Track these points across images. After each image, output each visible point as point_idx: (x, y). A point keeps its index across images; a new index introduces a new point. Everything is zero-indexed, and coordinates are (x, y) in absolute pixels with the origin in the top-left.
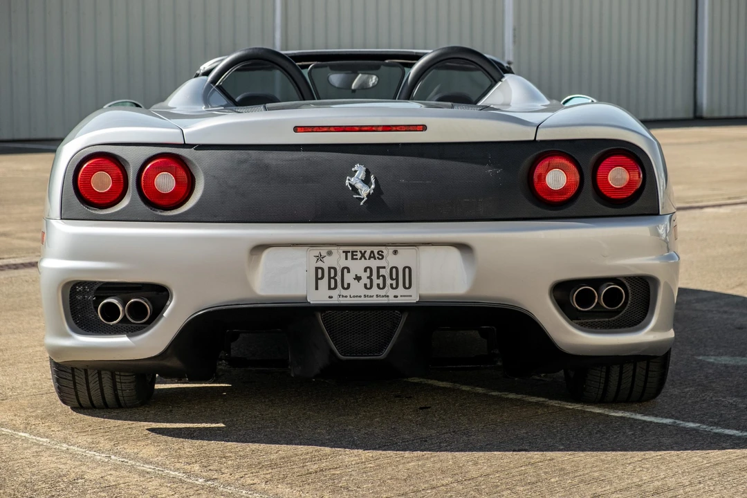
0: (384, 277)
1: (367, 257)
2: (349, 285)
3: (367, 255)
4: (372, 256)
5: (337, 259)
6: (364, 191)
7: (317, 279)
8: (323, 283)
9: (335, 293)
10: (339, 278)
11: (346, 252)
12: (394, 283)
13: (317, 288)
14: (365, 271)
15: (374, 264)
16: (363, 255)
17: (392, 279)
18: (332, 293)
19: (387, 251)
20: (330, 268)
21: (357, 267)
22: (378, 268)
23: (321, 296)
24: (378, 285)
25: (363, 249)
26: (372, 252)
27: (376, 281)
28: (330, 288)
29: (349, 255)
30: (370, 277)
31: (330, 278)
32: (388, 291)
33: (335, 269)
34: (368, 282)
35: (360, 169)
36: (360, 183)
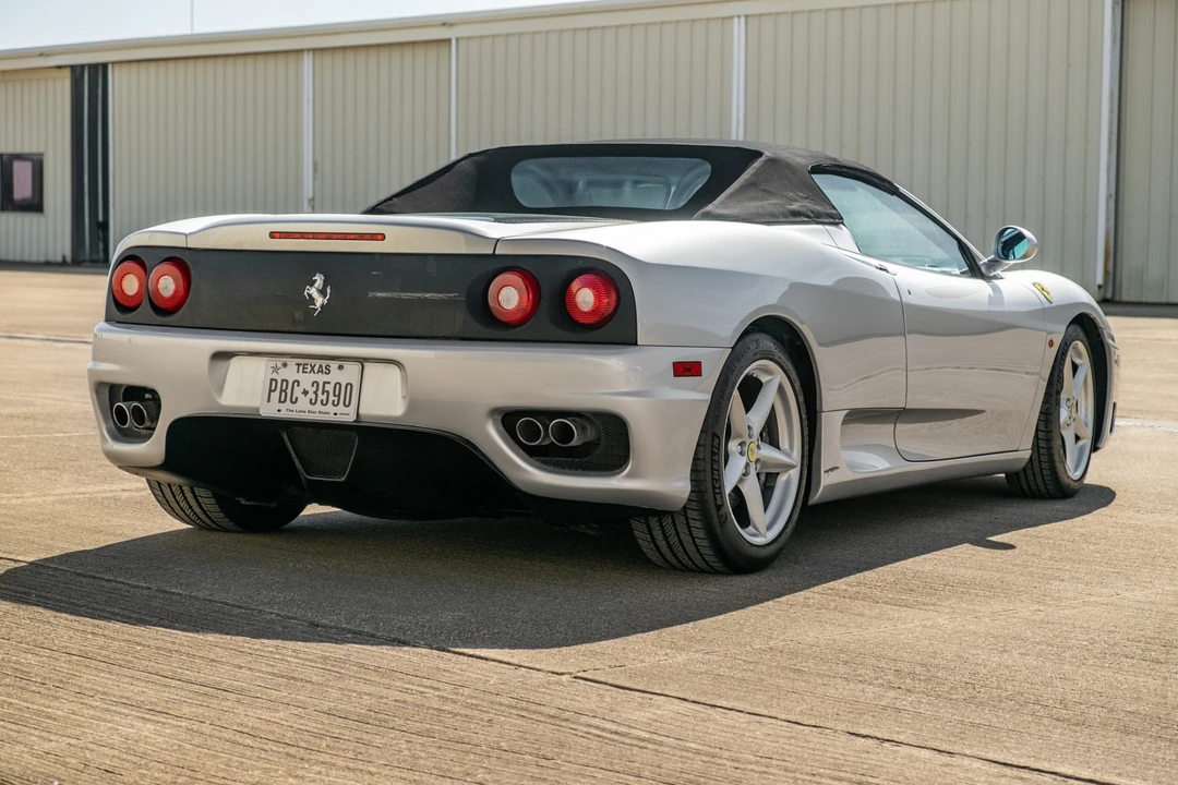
0: (328, 392)
1: (316, 371)
2: (297, 399)
3: (316, 369)
4: (320, 371)
5: (290, 373)
6: (319, 301)
7: (271, 391)
8: (275, 396)
9: (285, 407)
10: (289, 391)
11: (298, 365)
12: (336, 399)
13: (269, 401)
14: (313, 385)
15: (321, 378)
16: (312, 369)
17: (335, 395)
18: (281, 406)
19: (334, 365)
20: (283, 381)
21: (306, 380)
22: (325, 383)
23: (270, 410)
24: (322, 401)
25: (313, 362)
26: (321, 366)
27: (320, 397)
28: (280, 402)
29: (301, 367)
30: (315, 392)
31: (282, 391)
32: (330, 408)
33: (287, 381)
34: (313, 397)
35: (319, 279)
36: (317, 293)
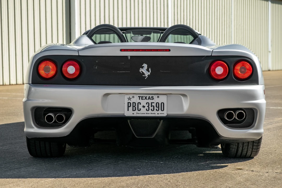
0: (154, 106)
1: (147, 99)
2: (140, 109)
4: (149, 98)
5: (136, 100)
6: (147, 74)
7: (128, 107)
8: (131, 108)
9: (135, 112)
10: (136, 106)
11: (139, 97)
13: (128, 110)
14: (147, 104)
15: (150, 101)
16: (146, 98)
17: (157, 107)
18: (134, 112)
19: (155, 97)
20: (133, 103)
21: (144, 102)
22: (152, 103)
23: (129, 113)
24: (151, 109)
25: (146, 96)
28: (133, 110)
29: (141, 98)
30: (148, 106)
31: (133, 106)
32: (155, 111)
33: (135, 103)
34: (148, 108)
35: (145, 66)
36: (145, 71)
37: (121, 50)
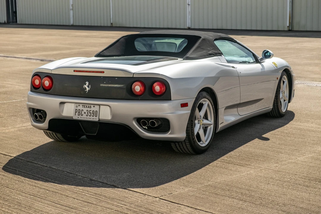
0: (91, 113)
2: (83, 114)
3: (87, 107)
4: (89, 107)
5: (81, 108)
6: (88, 89)
7: (76, 112)
8: (77, 113)
10: (80, 112)
11: (83, 106)
12: (93, 115)
13: (75, 115)
14: (87, 111)
15: (89, 109)
17: (93, 114)
18: (79, 116)
19: (92, 106)
20: (79, 110)
21: (85, 110)
22: (90, 111)
23: (76, 117)
24: (89, 115)
25: (87, 105)
26: (89, 106)
28: (78, 115)
30: (88, 113)
31: (79, 112)
32: (91, 117)
33: (80, 110)
34: (87, 114)
35: (87, 83)
36: (87, 87)
37: (74, 71)
